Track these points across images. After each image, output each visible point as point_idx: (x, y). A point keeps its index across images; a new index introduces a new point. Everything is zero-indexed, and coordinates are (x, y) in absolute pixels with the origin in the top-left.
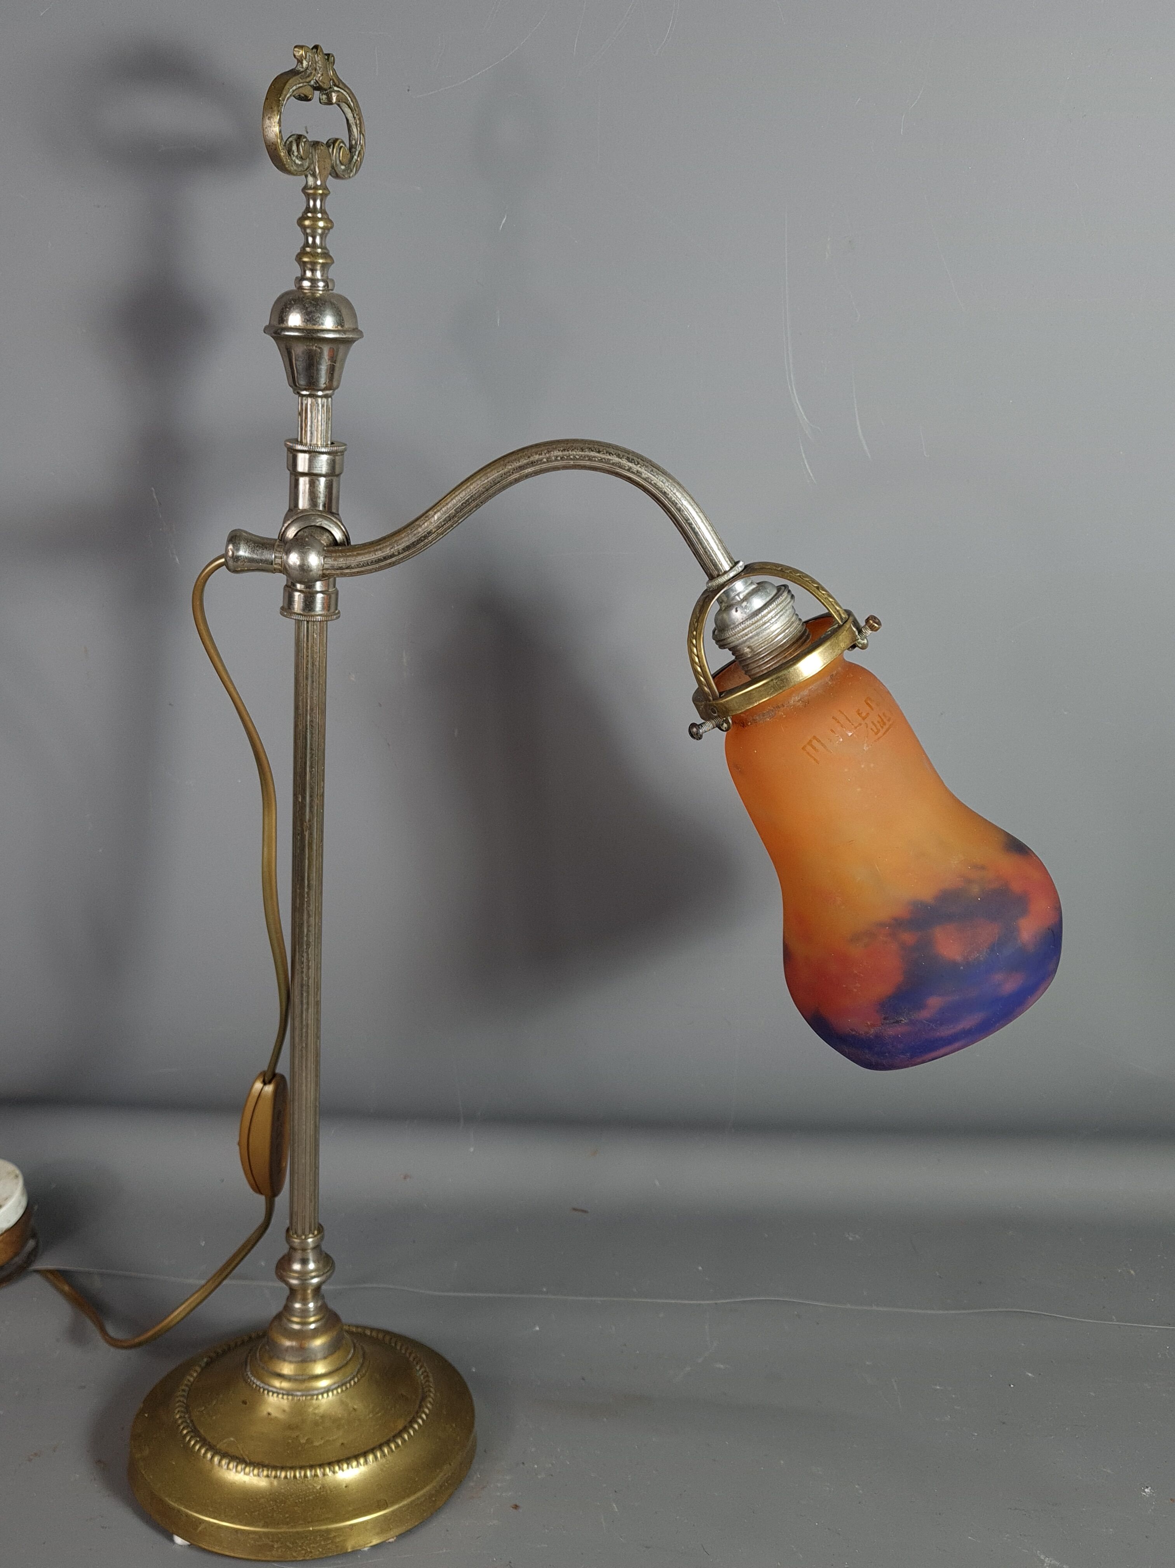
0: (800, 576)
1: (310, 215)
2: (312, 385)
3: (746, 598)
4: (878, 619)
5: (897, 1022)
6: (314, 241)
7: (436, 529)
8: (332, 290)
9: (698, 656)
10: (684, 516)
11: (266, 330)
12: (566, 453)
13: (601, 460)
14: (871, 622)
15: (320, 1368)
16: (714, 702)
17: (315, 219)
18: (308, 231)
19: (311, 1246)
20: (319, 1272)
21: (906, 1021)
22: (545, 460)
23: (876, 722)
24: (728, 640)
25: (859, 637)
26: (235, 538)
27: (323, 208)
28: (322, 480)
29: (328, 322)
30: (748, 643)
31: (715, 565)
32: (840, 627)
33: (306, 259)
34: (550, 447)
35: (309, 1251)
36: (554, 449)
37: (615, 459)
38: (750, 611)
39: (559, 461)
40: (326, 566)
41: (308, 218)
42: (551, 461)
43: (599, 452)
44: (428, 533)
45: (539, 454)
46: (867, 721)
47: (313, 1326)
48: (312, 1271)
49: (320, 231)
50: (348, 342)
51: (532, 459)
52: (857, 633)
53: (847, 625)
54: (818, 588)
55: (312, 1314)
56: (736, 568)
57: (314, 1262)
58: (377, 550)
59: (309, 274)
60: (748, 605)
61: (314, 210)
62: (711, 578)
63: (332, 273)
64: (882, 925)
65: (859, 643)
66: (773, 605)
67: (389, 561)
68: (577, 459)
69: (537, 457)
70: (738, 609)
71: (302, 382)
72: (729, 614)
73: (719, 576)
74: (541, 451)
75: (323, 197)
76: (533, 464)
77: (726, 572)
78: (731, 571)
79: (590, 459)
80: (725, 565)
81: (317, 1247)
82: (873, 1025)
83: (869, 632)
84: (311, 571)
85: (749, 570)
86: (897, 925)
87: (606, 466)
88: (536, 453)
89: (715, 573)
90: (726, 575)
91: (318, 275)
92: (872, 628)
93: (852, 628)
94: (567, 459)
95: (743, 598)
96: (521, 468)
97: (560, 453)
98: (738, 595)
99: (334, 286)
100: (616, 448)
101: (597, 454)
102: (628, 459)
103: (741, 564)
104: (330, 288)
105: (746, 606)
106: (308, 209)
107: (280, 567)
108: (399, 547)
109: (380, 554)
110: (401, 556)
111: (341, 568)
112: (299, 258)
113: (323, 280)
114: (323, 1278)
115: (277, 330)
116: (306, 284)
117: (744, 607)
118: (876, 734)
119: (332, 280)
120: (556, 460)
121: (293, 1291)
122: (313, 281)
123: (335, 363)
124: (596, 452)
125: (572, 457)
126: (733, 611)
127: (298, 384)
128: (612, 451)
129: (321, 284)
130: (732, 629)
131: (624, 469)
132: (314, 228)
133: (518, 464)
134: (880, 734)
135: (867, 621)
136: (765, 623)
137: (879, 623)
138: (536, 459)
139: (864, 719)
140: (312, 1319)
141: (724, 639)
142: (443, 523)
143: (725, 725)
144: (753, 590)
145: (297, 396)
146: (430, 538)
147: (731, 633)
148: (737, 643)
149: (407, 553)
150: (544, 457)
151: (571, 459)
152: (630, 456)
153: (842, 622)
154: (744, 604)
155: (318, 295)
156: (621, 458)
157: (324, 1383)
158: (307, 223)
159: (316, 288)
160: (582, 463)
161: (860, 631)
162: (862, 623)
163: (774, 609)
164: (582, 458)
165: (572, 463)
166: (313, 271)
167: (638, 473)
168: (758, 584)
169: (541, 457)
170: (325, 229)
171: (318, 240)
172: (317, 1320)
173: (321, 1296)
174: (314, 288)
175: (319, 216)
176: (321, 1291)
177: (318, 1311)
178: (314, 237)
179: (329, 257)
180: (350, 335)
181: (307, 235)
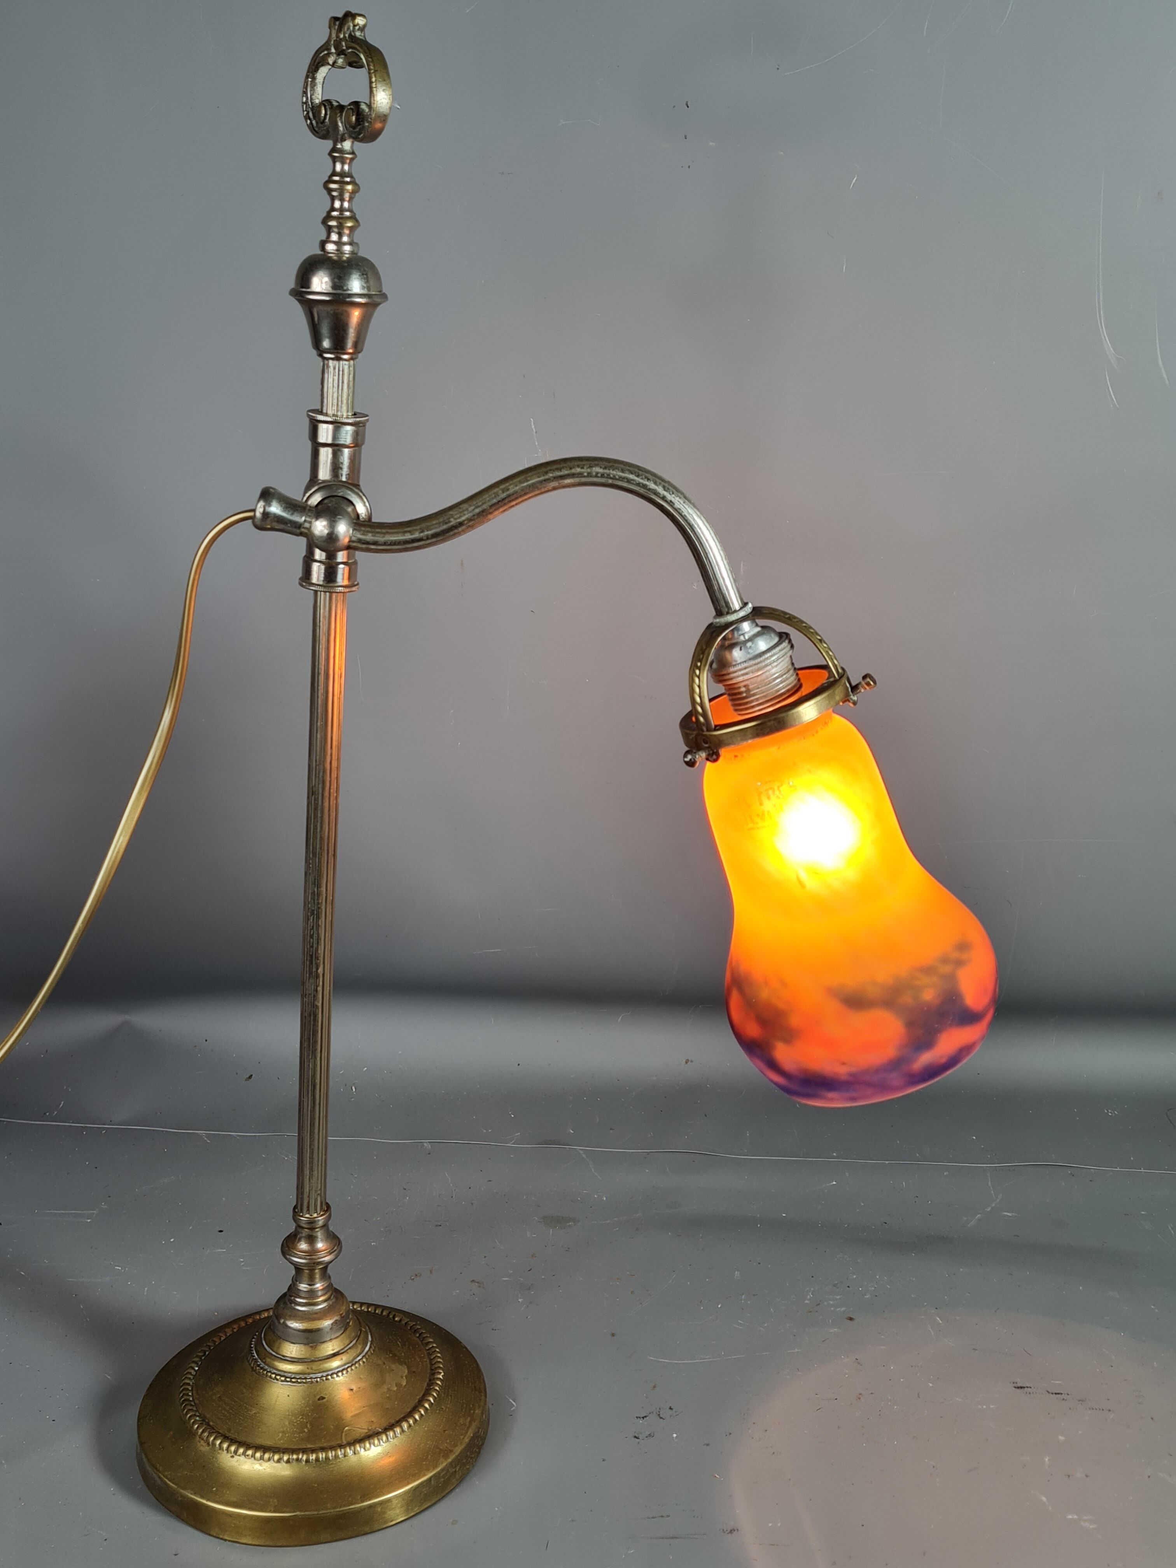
0: (805, 626)
1: (336, 178)
2: (338, 347)
3: (751, 639)
4: (875, 678)
6: (342, 205)
8: (359, 253)
9: (699, 686)
11: (292, 293)
12: (607, 471)
13: (638, 484)
14: (867, 680)
15: (330, 1348)
16: (707, 733)
17: (342, 183)
18: (335, 194)
20: (329, 1251)
24: (724, 676)
25: (851, 693)
26: (267, 495)
27: (351, 171)
28: (346, 451)
29: (356, 286)
31: (725, 600)
32: (837, 680)
33: (331, 223)
34: (592, 463)
35: (317, 1230)
36: (597, 465)
37: (652, 486)
38: (754, 652)
39: (598, 477)
40: (354, 539)
41: (335, 182)
42: (591, 476)
43: (638, 476)
45: (581, 468)
47: (319, 1307)
48: (321, 1250)
49: (347, 195)
50: (376, 306)
51: (573, 471)
52: (850, 690)
53: (843, 681)
54: (821, 641)
55: (319, 1295)
56: (745, 609)
57: (323, 1241)
58: (406, 532)
59: (334, 238)
60: (753, 646)
61: (341, 174)
62: (719, 613)
63: (358, 236)
65: (851, 699)
66: (775, 650)
67: (416, 544)
68: (617, 479)
69: (578, 470)
70: (743, 648)
71: (326, 344)
72: (731, 652)
73: (728, 613)
74: (583, 465)
75: (351, 161)
76: (573, 475)
77: (735, 611)
78: (741, 611)
80: (736, 604)
81: (325, 1227)
83: (863, 690)
84: (337, 540)
85: (757, 613)
87: (642, 491)
88: (578, 466)
89: (724, 609)
90: (735, 614)
91: (345, 239)
92: (867, 686)
93: (846, 684)
94: (607, 478)
95: (749, 639)
96: (562, 477)
97: (601, 470)
98: (743, 634)
99: (361, 250)
100: (654, 475)
101: (636, 478)
102: (664, 487)
103: (750, 605)
104: (357, 252)
105: (750, 647)
106: (334, 173)
107: (302, 531)
109: (408, 536)
111: (368, 543)
112: (325, 221)
113: (350, 244)
115: (302, 292)
116: (330, 247)
117: (748, 647)
119: (358, 244)
120: (596, 476)
121: (298, 1269)
122: (339, 244)
123: (365, 323)
124: (636, 476)
125: (612, 476)
126: (736, 650)
127: (322, 348)
128: (650, 477)
129: (348, 248)
130: (732, 666)
131: (659, 497)
132: (341, 191)
133: (559, 473)
135: (863, 678)
136: (767, 666)
140: (321, 1299)
144: (759, 632)
145: (319, 358)
147: (729, 670)
148: (735, 681)
150: (585, 471)
151: (611, 478)
152: (666, 485)
153: (839, 677)
154: (749, 644)
155: (344, 258)
156: (658, 486)
157: (335, 1363)
158: (333, 186)
159: (341, 252)
160: (620, 483)
161: (853, 687)
163: (776, 654)
164: (622, 479)
165: (610, 481)
166: (339, 234)
167: (671, 503)
168: (762, 627)
169: (582, 470)
170: (353, 193)
171: (346, 205)
172: (325, 1301)
173: (330, 1277)
174: (339, 251)
175: (348, 179)
176: (329, 1271)
177: (326, 1290)
178: (342, 200)
179: (357, 221)
180: (378, 300)
181: (333, 199)
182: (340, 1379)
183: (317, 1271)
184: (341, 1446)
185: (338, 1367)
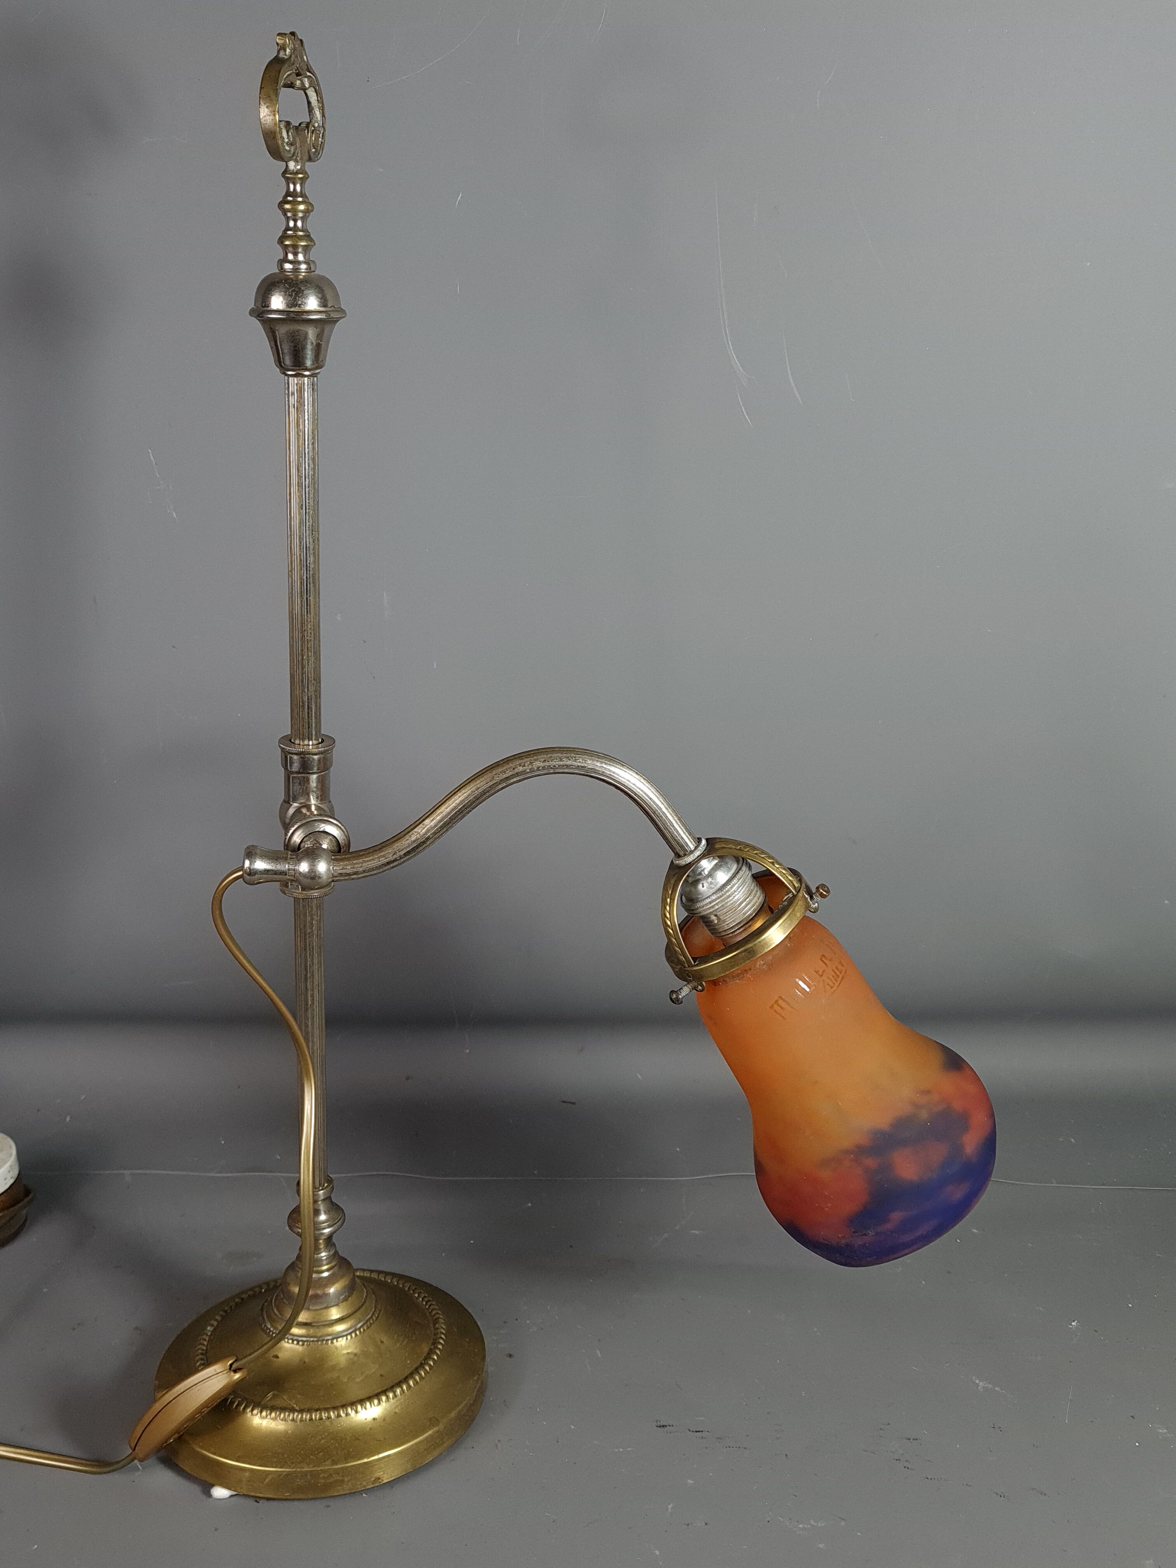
1: (290, 199)
2: (298, 363)
3: (711, 874)
4: (828, 888)
5: (865, 1235)
6: (295, 225)
7: (432, 836)
8: (314, 272)
10: (653, 808)
11: (252, 312)
12: (547, 763)
13: (577, 767)
14: (821, 890)
15: (335, 1313)
16: (689, 969)
17: (294, 203)
18: (289, 214)
19: (322, 1198)
20: (331, 1223)
21: (873, 1233)
22: (528, 770)
23: (831, 977)
24: (699, 910)
25: (811, 902)
26: (250, 853)
27: (303, 191)
29: (312, 303)
30: (714, 912)
31: (682, 846)
32: (794, 896)
33: (287, 243)
34: (531, 759)
35: (320, 1202)
38: (716, 886)
40: (335, 874)
41: (289, 202)
43: (575, 760)
44: (426, 839)
45: (523, 766)
46: (824, 978)
47: (326, 1274)
48: (323, 1222)
49: (300, 215)
50: (333, 322)
51: (516, 770)
52: (809, 900)
53: (800, 895)
55: (325, 1262)
56: (700, 846)
57: (325, 1213)
58: (380, 857)
59: (291, 257)
60: (713, 880)
61: (294, 194)
62: (678, 856)
63: (313, 254)
64: (847, 1152)
65: (811, 908)
66: (735, 881)
68: (557, 768)
70: (704, 884)
71: (288, 361)
72: (696, 889)
73: (685, 855)
74: (524, 763)
75: (303, 181)
76: (518, 774)
77: (692, 852)
78: (696, 850)
79: (568, 766)
80: (691, 845)
81: (328, 1199)
82: (843, 1237)
83: (819, 899)
84: (320, 878)
86: (860, 1151)
87: (582, 772)
88: (520, 765)
89: (682, 853)
90: (692, 855)
91: (301, 257)
92: (822, 896)
93: (805, 896)
95: (709, 875)
96: (508, 778)
97: (541, 764)
98: (704, 872)
99: (316, 268)
101: (574, 762)
103: (704, 841)
104: (312, 270)
106: (288, 194)
107: (293, 878)
108: (400, 853)
110: (402, 860)
111: (348, 875)
112: (281, 241)
113: (305, 263)
114: (336, 1226)
115: (261, 311)
116: (288, 266)
117: (710, 882)
118: (832, 987)
119: (314, 262)
122: (295, 263)
123: (321, 341)
124: (573, 760)
126: (700, 886)
127: (285, 365)
129: (303, 267)
130: (700, 901)
132: (295, 211)
133: (504, 776)
134: (835, 988)
135: (818, 888)
136: (729, 896)
137: (828, 892)
138: (521, 770)
139: (821, 976)
140: (325, 1268)
141: (693, 910)
142: (439, 830)
143: (700, 988)
144: (716, 865)
145: (284, 376)
146: (428, 843)
147: (699, 905)
148: (705, 913)
149: (408, 857)
153: (796, 891)
154: (710, 879)
155: (301, 277)
157: (340, 1328)
158: (287, 206)
159: (298, 270)
160: (561, 770)
161: (811, 898)
162: (814, 891)
163: (736, 883)
164: (560, 766)
165: (552, 771)
166: (295, 254)
168: (720, 858)
170: (307, 212)
171: (299, 224)
172: (328, 1270)
173: (334, 1244)
174: (296, 270)
175: (300, 199)
176: (334, 1240)
177: (330, 1259)
178: (295, 221)
179: (311, 240)
180: (334, 315)
181: (288, 219)
182: (342, 1342)
183: (321, 1241)
184: (335, 1408)
185: (344, 1331)
